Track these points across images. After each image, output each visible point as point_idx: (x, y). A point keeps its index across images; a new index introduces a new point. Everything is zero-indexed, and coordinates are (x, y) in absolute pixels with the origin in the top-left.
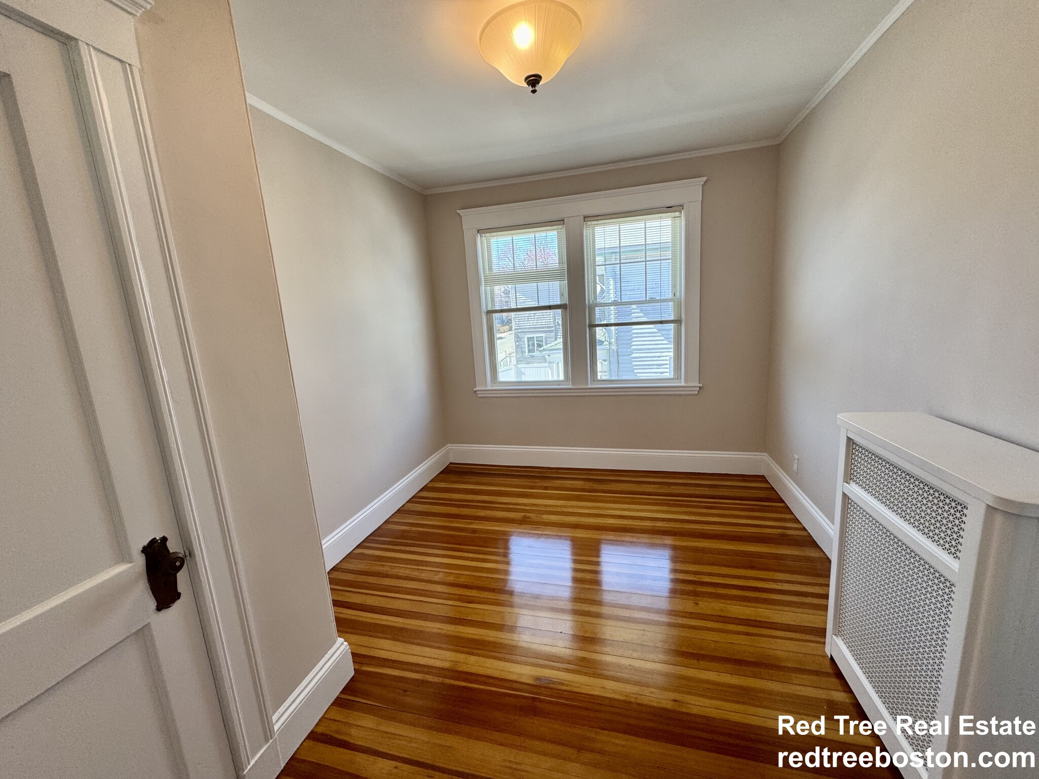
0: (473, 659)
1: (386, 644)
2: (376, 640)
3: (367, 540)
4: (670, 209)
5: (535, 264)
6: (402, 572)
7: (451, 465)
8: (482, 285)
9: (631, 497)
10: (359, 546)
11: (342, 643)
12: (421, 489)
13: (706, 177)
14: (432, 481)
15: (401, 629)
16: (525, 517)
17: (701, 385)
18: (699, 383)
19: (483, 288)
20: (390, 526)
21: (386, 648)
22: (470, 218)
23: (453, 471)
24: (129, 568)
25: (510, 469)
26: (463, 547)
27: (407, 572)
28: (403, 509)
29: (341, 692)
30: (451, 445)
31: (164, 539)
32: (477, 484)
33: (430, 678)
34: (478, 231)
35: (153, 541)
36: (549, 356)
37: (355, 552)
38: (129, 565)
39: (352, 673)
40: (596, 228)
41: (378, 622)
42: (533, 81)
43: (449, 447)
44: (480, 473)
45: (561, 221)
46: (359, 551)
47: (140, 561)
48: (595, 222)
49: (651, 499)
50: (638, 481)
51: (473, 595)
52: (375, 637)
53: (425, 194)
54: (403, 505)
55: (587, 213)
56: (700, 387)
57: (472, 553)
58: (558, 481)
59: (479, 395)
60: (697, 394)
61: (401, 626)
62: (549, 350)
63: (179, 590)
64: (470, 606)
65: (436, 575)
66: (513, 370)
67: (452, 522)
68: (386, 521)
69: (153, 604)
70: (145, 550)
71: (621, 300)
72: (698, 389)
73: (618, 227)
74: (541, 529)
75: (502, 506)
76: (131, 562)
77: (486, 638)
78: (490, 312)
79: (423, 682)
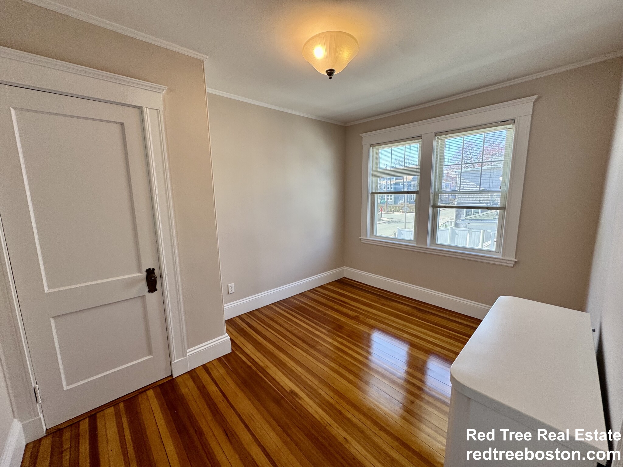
0: (275, 368)
1: (250, 346)
2: (248, 343)
3: (278, 302)
4: (504, 122)
5: (403, 165)
6: (280, 321)
7: (344, 279)
8: (370, 177)
9: (432, 326)
10: (273, 304)
11: (227, 336)
12: (320, 286)
13: (537, 96)
14: (327, 284)
15: (260, 344)
16: (357, 316)
17: (516, 260)
18: (515, 259)
19: (370, 179)
20: (292, 299)
21: (249, 349)
22: (367, 138)
23: (343, 282)
24: (141, 275)
25: (374, 289)
26: (314, 320)
27: (282, 322)
28: (304, 293)
29: (222, 356)
30: (346, 267)
31: (154, 269)
32: (348, 291)
33: (253, 367)
34: (371, 145)
35: (150, 269)
36: (468, 224)
37: (270, 306)
38: (141, 274)
39: (231, 351)
40: (445, 139)
41: (254, 337)
42: (330, 73)
43: (345, 268)
44: (355, 287)
45: (419, 137)
46: (272, 306)
47: (145, 274)
48: (444, 136)
49: (449, 333)
50: (451, 319)
51: (299, 343)
52: (249, 342)
53: (346, 126)
54: (305, 292)
55: (437, 131)
56: (515, 262)
57: (314, 323)
58: (394, 303)
59: (362, 242)
60: (513, 267)
61: (260, 342)
62: (470, 220)
63: (157, 288)
64: (293, 347)
65: (291, 327)
66: (449, 230)
67: (319, 306)
68: (292, 296)
69: (147, 290)
70: (147, 271)
71: (460, 190)
72: (514, 263)
73: (463, 138)
74: (359, 325)
75: (350, 306)
76: (142, 273)
77: (286, 363)
78: (373, 194)
79: (250, 367)
